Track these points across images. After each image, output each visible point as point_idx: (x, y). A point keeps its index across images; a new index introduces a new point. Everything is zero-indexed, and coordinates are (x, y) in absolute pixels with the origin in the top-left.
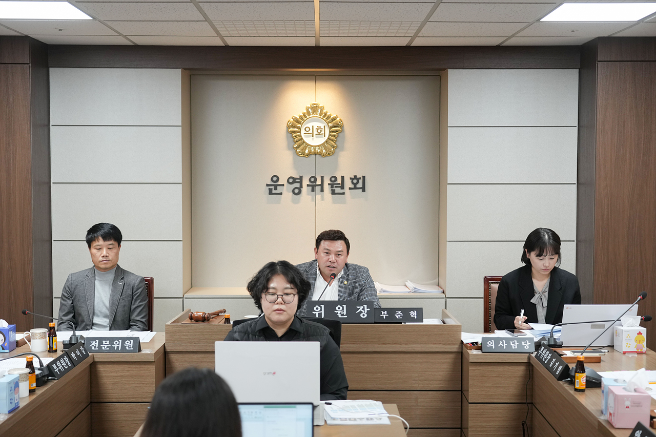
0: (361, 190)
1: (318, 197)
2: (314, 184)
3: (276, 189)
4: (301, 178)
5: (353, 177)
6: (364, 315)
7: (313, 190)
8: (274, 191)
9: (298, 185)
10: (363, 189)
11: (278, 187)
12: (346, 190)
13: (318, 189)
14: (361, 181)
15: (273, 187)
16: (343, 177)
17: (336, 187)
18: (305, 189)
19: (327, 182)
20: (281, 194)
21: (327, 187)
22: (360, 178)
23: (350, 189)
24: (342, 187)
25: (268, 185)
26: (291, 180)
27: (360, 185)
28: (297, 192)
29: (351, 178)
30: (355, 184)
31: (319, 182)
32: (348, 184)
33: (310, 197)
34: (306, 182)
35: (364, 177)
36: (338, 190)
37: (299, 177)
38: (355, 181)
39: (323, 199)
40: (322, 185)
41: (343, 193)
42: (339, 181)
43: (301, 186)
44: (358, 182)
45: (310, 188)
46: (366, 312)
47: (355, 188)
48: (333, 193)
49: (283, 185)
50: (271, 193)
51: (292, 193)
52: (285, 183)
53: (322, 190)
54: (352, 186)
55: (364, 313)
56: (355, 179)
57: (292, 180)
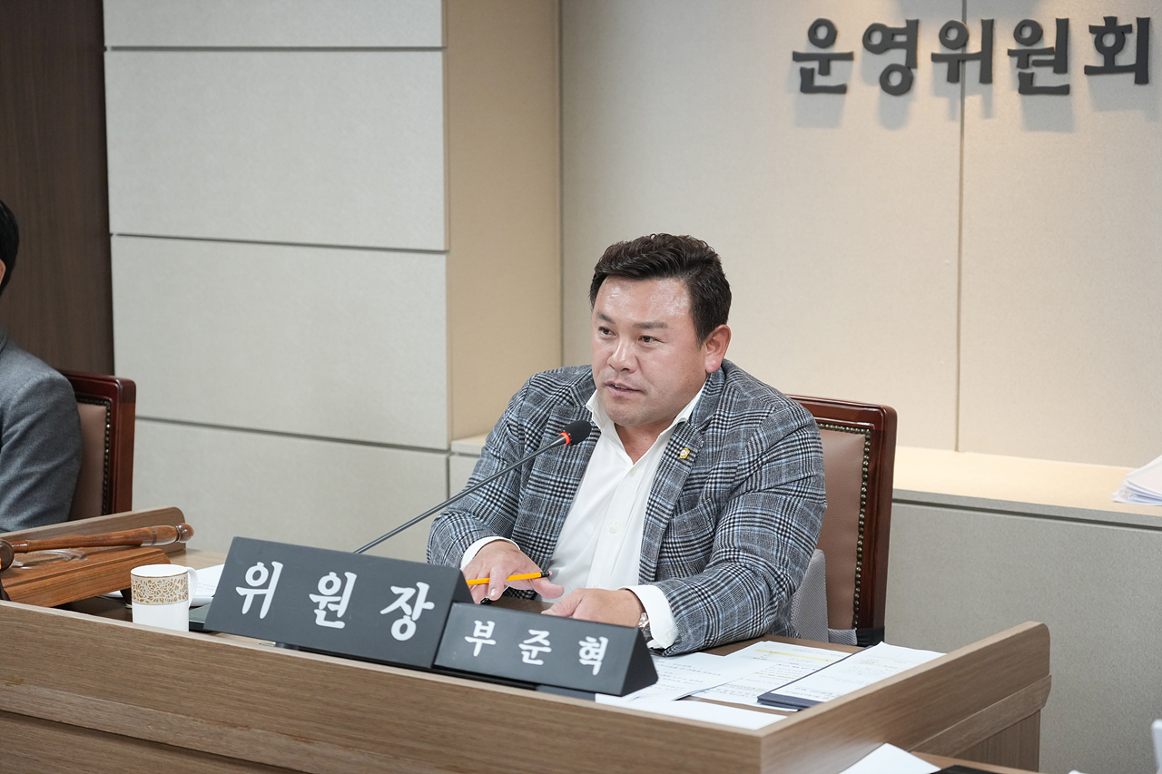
0: (1131, 77)
1: (973, 102)
2: (959, 52)
3: (825, 71)
4: (912, 28)
5: (1102, 24)
6: (403, 630)
7: (954, 76)
8: (820, 81)
9: (898, 57)
10: (1141, 73)
11: (835, 65)
12: (1076, 77)
13: (972, 70)
14: (1132, 39)
15: (815, 65)
16: (1063, 26)
17: (1038, 64)
18: (926, 72)
19: (1005, 41)
20: (842, 89)
21: (1004, 67)
22: (1128, 28)
23: (1090, 71)
24: (1061, 65)
25: (798, 57)
26: (877, 38)
27: (1128, 57)
28: (898, 83)
29: (1093, 29)
30: (1109, 54)
31: (974, 46)
32: (1083, 51)
33: (941, 104)
34: (929, 44)
35: (1144, 24)
36: (1045, 77)
37: (903, 25)
38: (1110, 40)
39: (988, 110)
40: (986, 57)
41: (1064, 90)
42: (1049, 40)
43: (912, 62)
44: (1120, 45)
45: (944, 67)
46: (416, 615)
47: (1110, 68)
48: (1026, 86)
49: (848, 57)
50: (807, 85)
51: (877, 88)
52: (856, 46)
53: (986, 77)
54: (1097, 60)
55: (406, 620)
56: (1109, 33)
57: (880, 38)
